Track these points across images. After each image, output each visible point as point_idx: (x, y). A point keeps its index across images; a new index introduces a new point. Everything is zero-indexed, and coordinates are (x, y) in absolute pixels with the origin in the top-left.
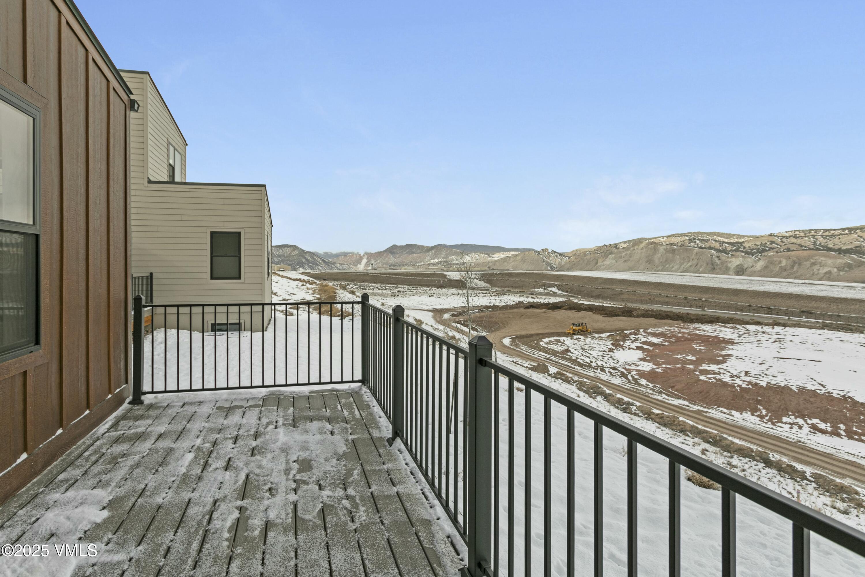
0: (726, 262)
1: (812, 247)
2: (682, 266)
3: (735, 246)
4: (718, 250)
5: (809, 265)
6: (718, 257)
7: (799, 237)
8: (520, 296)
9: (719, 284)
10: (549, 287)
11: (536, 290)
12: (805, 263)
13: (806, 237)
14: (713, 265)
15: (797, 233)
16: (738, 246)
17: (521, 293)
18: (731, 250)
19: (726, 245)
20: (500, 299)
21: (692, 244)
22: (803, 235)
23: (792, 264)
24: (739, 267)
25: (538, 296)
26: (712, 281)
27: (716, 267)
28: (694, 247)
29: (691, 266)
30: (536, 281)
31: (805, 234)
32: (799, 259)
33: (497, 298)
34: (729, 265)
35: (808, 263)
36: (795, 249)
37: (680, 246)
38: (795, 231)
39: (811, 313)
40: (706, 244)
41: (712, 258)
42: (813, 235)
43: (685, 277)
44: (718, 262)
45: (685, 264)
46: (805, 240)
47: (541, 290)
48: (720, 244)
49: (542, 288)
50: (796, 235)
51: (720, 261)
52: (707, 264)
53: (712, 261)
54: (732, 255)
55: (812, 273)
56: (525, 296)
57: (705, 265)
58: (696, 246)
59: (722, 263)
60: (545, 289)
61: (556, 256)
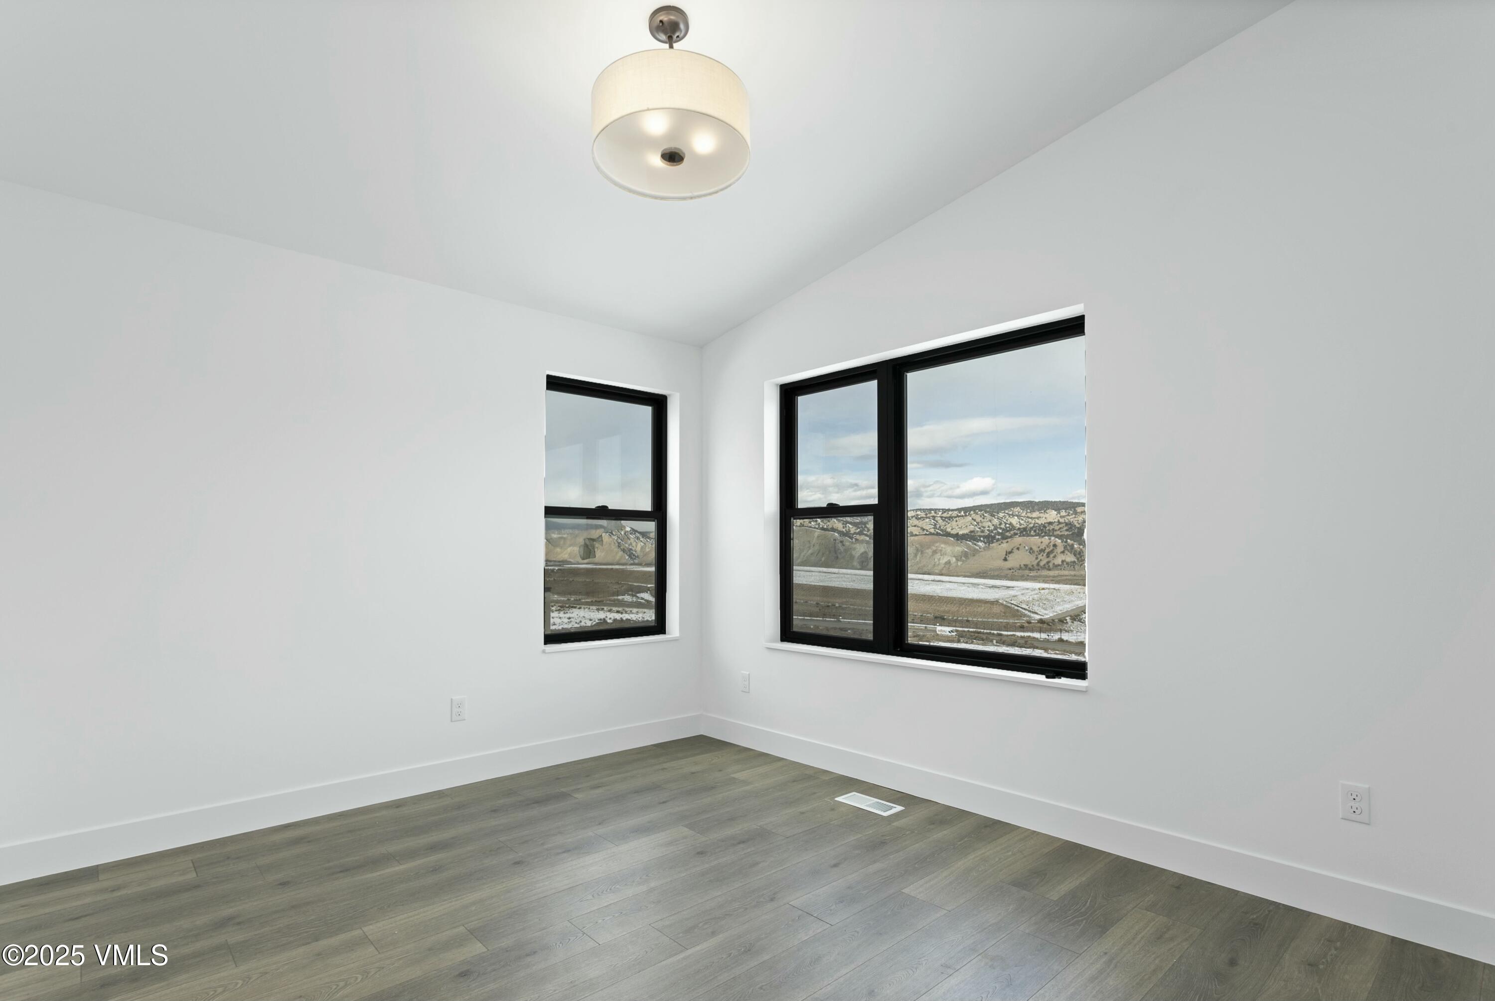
0: (851, 549)
1: (932, 531)
2: (802, 554)
3: (859, 528)
4: (841, 533)
5: (931, 554)
6: (842, 542)
7: (921, 518)
8: (598, 610)
9: (851, 583)
10: (640, 592)
11: (620, 597)
12: (927, 551)
13: (927, 518)
14: (836, 552)
15: (919, 513)
16: (862, 527)
17: (599, 604)
18: (855, 533)
19: (850, 526)
20: (568, 615)
21: (812, 523)
22: (924, 516)
23: (915, 552)
24: (863, 555)
25: (627, 609)
26: (844, 579)
27: (839, 556)
28: (814, 528)
29: (812, 554)
30: (618, 583)
31: (926, 514)
32: (921, 546)
33: (562, 614)
34: (853, 553)
35: (929, 551)
36: (918, 534)
37: (800, 526)
38: (917, 510)
39: (944, 619)
40: (828, 523)
41: (835, 543)
42: (933, 516)
43: (813, 573)
44: (842, 549)
45: (805, 552)
46: (926, 522)
47: (627, 598)
48: (843, 524)
49: (629, 595)
50: (918, 515)
51: (844, 548)
52: (830, 552)
53: (835, 547)
54: (856, 540)
55: (933, 563)
56: (605, 608)
57: (828, 553)
58: (817, 526)
59: (846, 550)
60: (633, 596)
61: (638, 538)
